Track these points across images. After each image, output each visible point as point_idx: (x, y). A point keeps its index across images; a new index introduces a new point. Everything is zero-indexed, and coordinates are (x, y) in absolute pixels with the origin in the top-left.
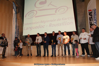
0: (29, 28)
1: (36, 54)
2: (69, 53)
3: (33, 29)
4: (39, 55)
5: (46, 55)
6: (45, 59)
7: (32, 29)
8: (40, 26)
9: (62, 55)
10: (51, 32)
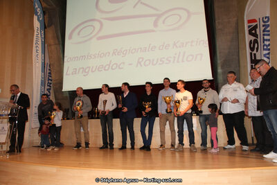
0: (81, 70)
1: (101, 143)
2: (192, 141)
3: (92, 71)
4: (108, 144)
5: (129, 145)
6: (125, 157)
7: (88, 72)
8: (112, 64)
9: (173, 146)
10: (143, 83)
